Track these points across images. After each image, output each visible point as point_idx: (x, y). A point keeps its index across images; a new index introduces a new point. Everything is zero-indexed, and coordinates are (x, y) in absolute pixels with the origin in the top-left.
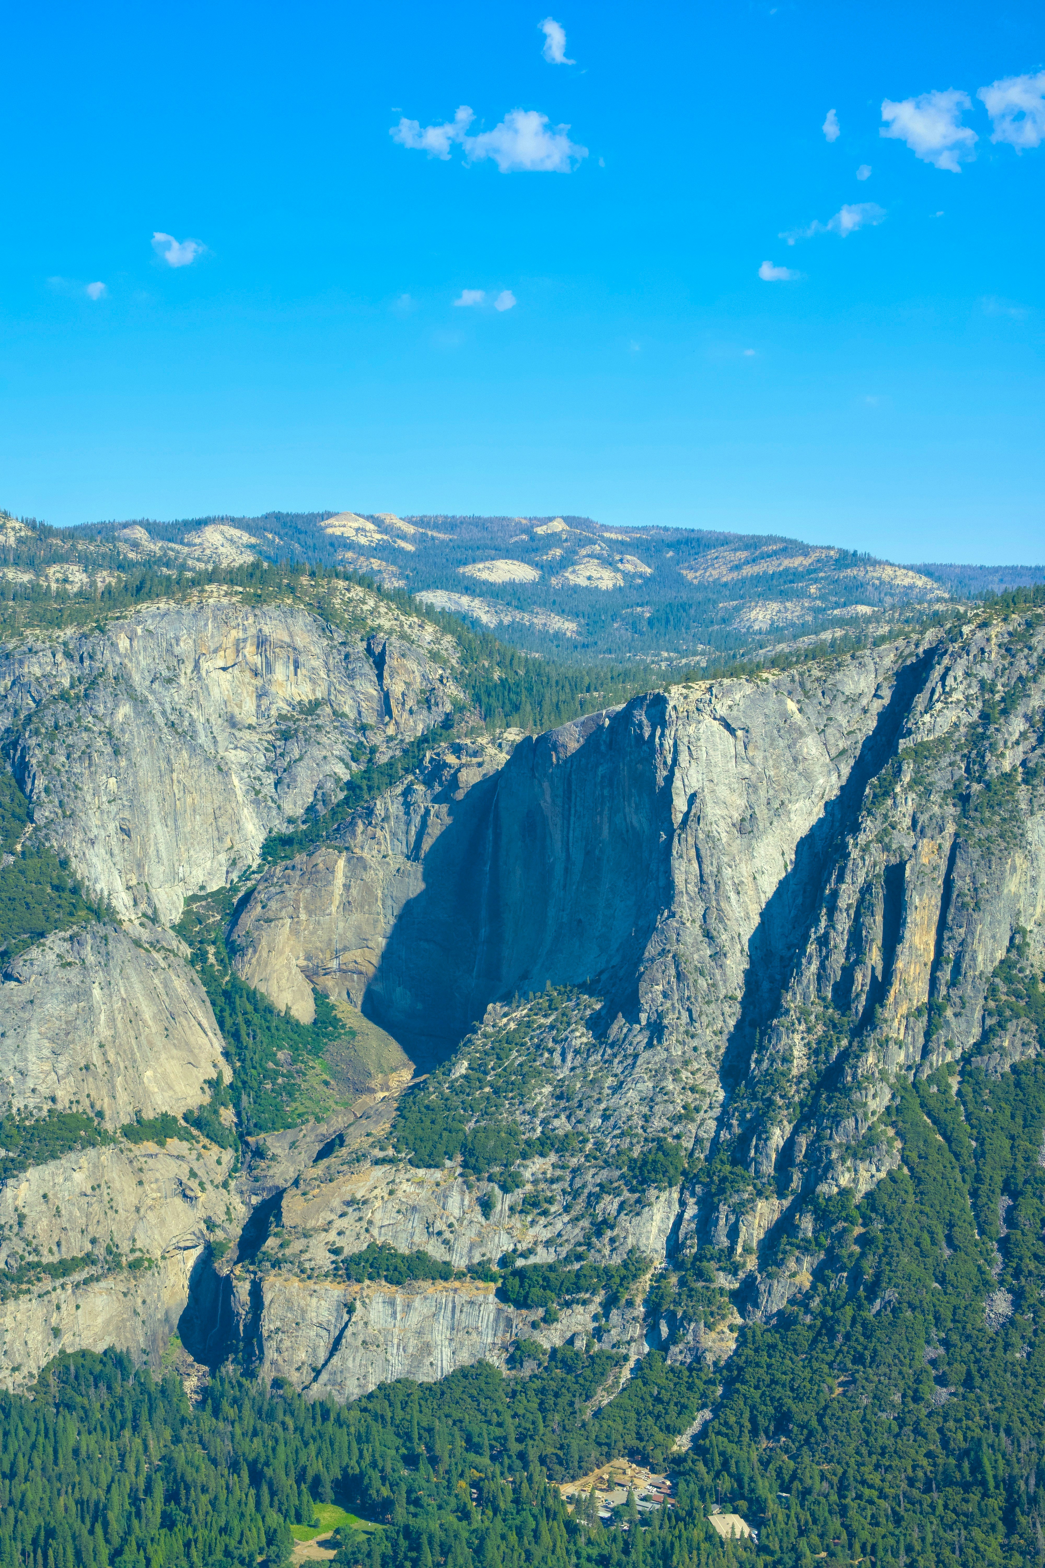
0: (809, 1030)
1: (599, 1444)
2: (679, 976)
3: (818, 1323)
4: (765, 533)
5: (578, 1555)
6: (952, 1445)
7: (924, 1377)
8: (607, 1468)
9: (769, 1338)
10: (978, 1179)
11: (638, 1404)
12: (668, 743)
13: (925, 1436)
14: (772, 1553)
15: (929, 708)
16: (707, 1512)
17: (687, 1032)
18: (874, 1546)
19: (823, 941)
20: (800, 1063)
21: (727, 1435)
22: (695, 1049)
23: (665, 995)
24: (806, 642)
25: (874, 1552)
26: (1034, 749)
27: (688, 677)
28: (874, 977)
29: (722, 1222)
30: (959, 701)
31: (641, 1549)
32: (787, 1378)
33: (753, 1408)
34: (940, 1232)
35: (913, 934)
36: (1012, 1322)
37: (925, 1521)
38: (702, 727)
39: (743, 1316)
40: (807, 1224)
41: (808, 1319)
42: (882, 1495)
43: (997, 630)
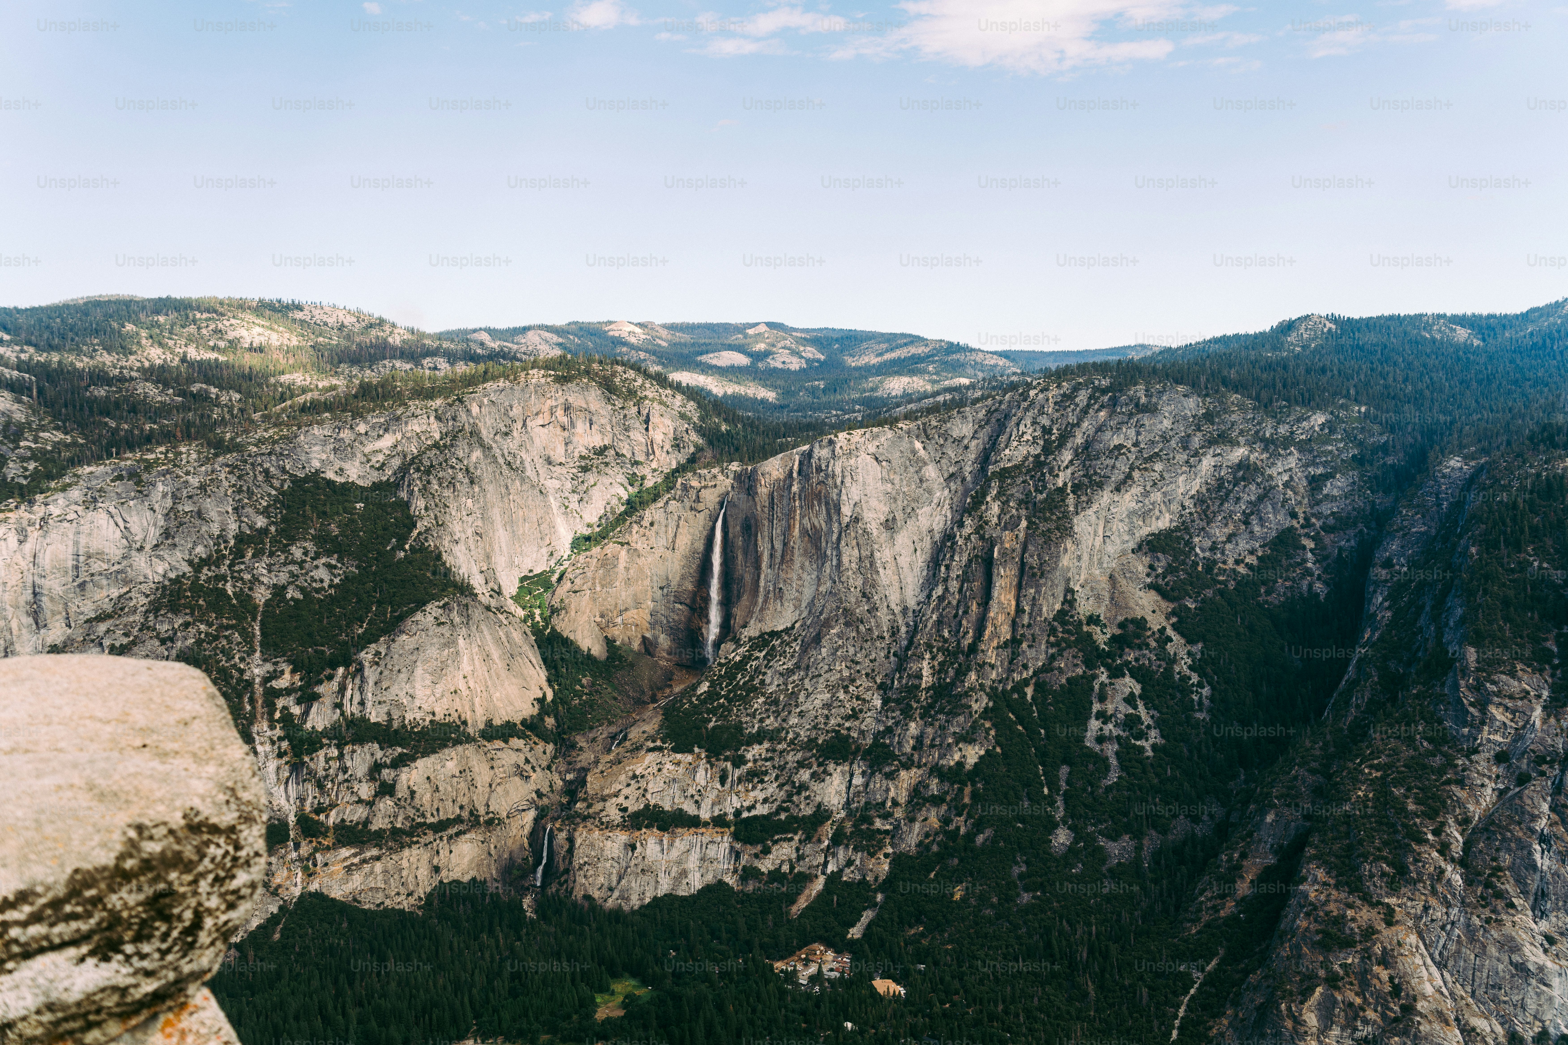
0: (933, 658)
1: (799, 935)
2: (847, 624)
4: (898, 331)
7: (1013, 887)
8: (804, 951)
9: (910, 862)
10: (1045, 754)
11: (825, 908)
12: (838, 471)
14: (914, 1005)
15: (1008, 445)
16: (871, 979)
18: (981, 999)
20: (927, 679)
22: (858, 671)
23: (838, 636)
24: (927, 403)
25: (981, 1003)
26: (1078, 471)
27: (849, 427)
28: (975, 622)
29: (878, 785)
30: (1028, 441)
34: (1021, 789)
35: (1000, 595)
36: (1070, 849)
38: (860, 460)
39: (893, 848)
40: (933, 785)
41: (936, 849)
43: (1054, 392)
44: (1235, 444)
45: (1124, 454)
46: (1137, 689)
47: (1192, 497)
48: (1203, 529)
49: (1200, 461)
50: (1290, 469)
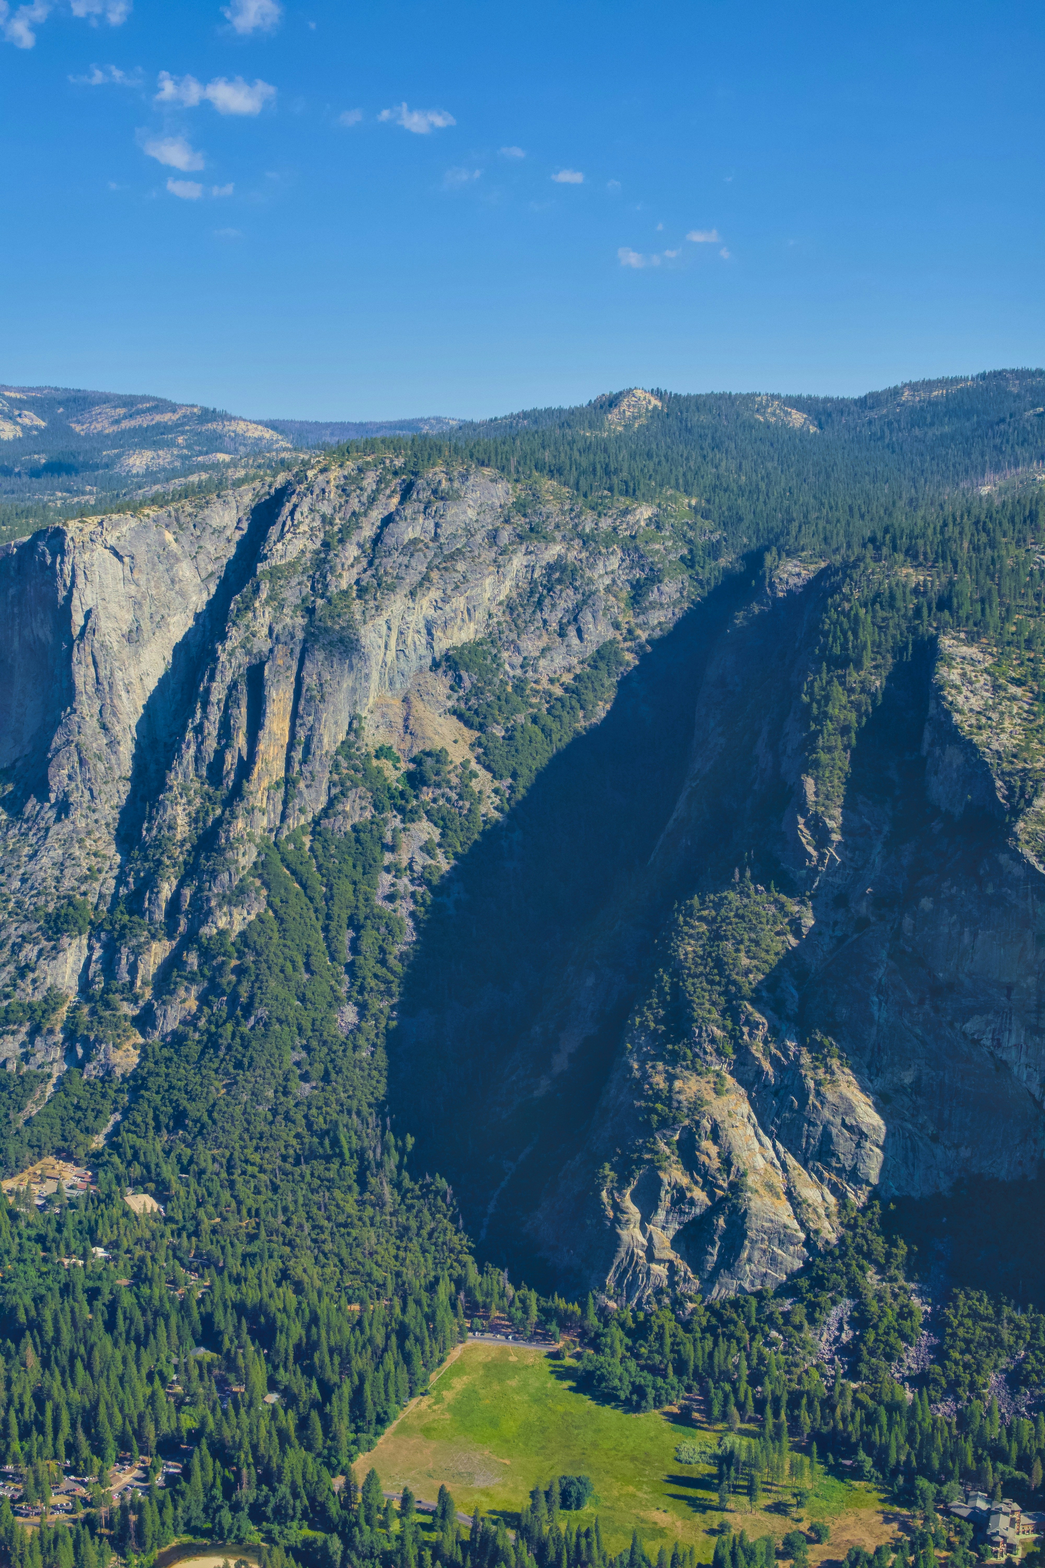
0: (189, 802)
1: (32, 1147)
2: (82, 762)
3: (205, 1038)
4: (139, 393)
5: (20, 1235)
6: (315, 1127)
7: (291, 1076)
8: (39, 1165)
9: (166, 1053)
10: (329, 917)
11: (61, 1112)
12: (67, 568)
13: (294, 1122)
14: (177, 1222)
15: (282, 536)
16: (123, 1195)
17: (89, 808)
18: (257, 1210)
19: (199, 730)
20: (183, 829)
21: (135, 1132)
22: (96, 821)
23: (70, 777)
24: (176, 484)
25: (257, 1214)
26: (365, 570)
27: (82, 513)
28: (240, 757)
29: (124, 962)
30: (305, 532)
31: (71, 1227)
32: (181, 1084)
33: (156, 1109)
34: (300, 960)
35: (272, 722)
36: (359, 1028)
37: (297, 1188)
38: (95, 554)
39: (144, 1036)
40: (192, 959)
41: (197, 1036)
42: (262, 1170)
43: (335, 474)
44: (548, 539)
45: (420, 550)
46: (436, 834)
47: (501, 603)
48: (513, 641)
49: (510, 559)
50: (613, 572)
